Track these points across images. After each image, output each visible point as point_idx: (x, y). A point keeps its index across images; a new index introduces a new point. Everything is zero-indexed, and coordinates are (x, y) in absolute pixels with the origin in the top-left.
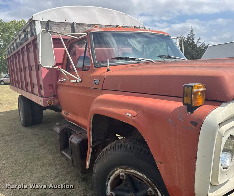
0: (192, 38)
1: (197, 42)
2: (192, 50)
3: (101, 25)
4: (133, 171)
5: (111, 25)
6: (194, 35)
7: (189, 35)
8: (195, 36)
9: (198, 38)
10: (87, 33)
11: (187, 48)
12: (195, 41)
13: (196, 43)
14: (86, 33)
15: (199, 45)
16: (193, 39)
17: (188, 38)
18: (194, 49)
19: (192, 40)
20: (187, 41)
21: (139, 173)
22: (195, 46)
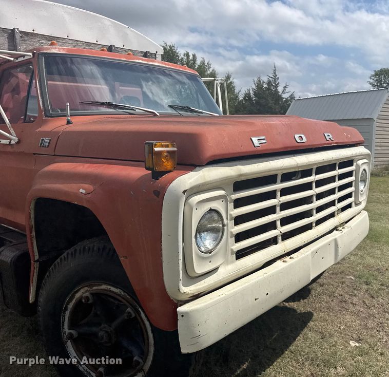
0: (275, 84)
1: (283, 92)
2: (275, 104)
3: (78, 41)
4: (104, 287)
5: (98, 43)
6: (278, 78)
7: (270, 79)
8: (279, 81)
9: (285, 85)
10: (34, 54)
11: (268, 101)
12: (280, 89)
13: (281, 92)
14: (30, 54)
15: (285, 96)
16: (277, 86)
17: (269, 83)
18: (279, 103)
19: (275, 87)
20: (268, 89)
21: (113, 289)
22: (280, 97)
